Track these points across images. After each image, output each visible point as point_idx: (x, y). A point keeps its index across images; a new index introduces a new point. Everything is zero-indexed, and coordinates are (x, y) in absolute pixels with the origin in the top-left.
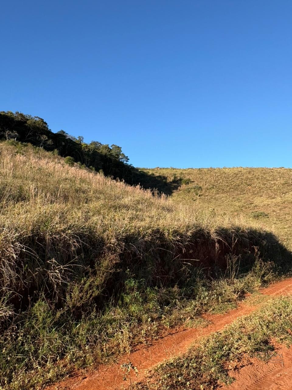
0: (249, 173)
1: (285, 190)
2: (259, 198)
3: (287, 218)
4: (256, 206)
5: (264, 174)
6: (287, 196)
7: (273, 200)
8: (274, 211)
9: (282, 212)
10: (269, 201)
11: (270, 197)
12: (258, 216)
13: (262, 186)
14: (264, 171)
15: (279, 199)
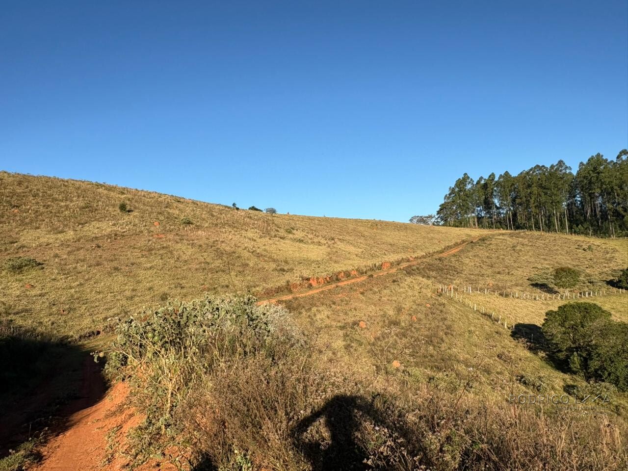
0: (20, 183)
1: (85, 218)
2: (32, 232)
3: (79, 268)
4: (23, 246)
5: (50, 188)
6: (86, 228)
7: (60, 236)
8: (56, 256)
9: (72, 257)
10: (51, 238)
11: (54, 229)
12: (20, 267)
13: (42, 209)
14: (50, 184)
15: (70, 234)
